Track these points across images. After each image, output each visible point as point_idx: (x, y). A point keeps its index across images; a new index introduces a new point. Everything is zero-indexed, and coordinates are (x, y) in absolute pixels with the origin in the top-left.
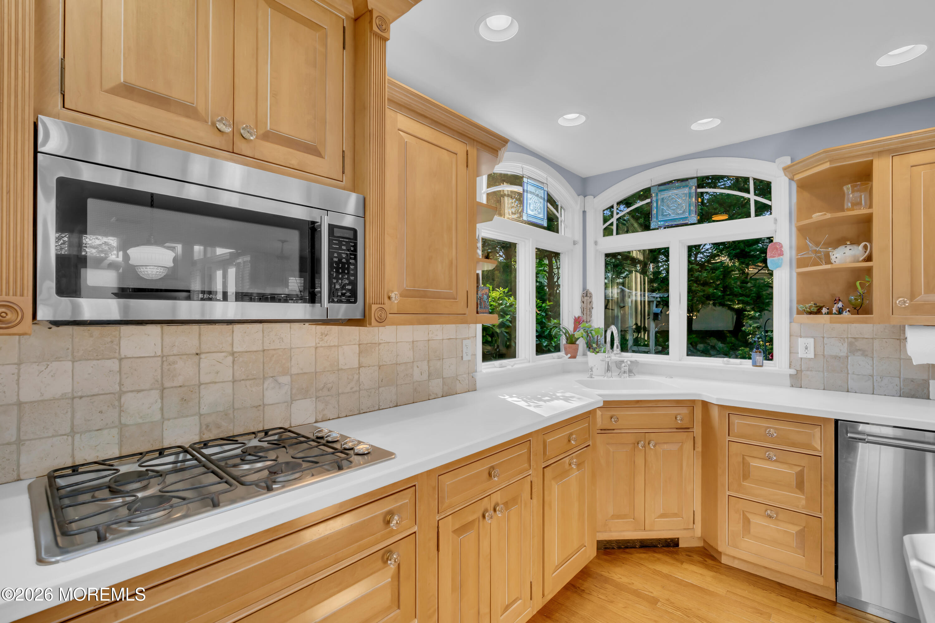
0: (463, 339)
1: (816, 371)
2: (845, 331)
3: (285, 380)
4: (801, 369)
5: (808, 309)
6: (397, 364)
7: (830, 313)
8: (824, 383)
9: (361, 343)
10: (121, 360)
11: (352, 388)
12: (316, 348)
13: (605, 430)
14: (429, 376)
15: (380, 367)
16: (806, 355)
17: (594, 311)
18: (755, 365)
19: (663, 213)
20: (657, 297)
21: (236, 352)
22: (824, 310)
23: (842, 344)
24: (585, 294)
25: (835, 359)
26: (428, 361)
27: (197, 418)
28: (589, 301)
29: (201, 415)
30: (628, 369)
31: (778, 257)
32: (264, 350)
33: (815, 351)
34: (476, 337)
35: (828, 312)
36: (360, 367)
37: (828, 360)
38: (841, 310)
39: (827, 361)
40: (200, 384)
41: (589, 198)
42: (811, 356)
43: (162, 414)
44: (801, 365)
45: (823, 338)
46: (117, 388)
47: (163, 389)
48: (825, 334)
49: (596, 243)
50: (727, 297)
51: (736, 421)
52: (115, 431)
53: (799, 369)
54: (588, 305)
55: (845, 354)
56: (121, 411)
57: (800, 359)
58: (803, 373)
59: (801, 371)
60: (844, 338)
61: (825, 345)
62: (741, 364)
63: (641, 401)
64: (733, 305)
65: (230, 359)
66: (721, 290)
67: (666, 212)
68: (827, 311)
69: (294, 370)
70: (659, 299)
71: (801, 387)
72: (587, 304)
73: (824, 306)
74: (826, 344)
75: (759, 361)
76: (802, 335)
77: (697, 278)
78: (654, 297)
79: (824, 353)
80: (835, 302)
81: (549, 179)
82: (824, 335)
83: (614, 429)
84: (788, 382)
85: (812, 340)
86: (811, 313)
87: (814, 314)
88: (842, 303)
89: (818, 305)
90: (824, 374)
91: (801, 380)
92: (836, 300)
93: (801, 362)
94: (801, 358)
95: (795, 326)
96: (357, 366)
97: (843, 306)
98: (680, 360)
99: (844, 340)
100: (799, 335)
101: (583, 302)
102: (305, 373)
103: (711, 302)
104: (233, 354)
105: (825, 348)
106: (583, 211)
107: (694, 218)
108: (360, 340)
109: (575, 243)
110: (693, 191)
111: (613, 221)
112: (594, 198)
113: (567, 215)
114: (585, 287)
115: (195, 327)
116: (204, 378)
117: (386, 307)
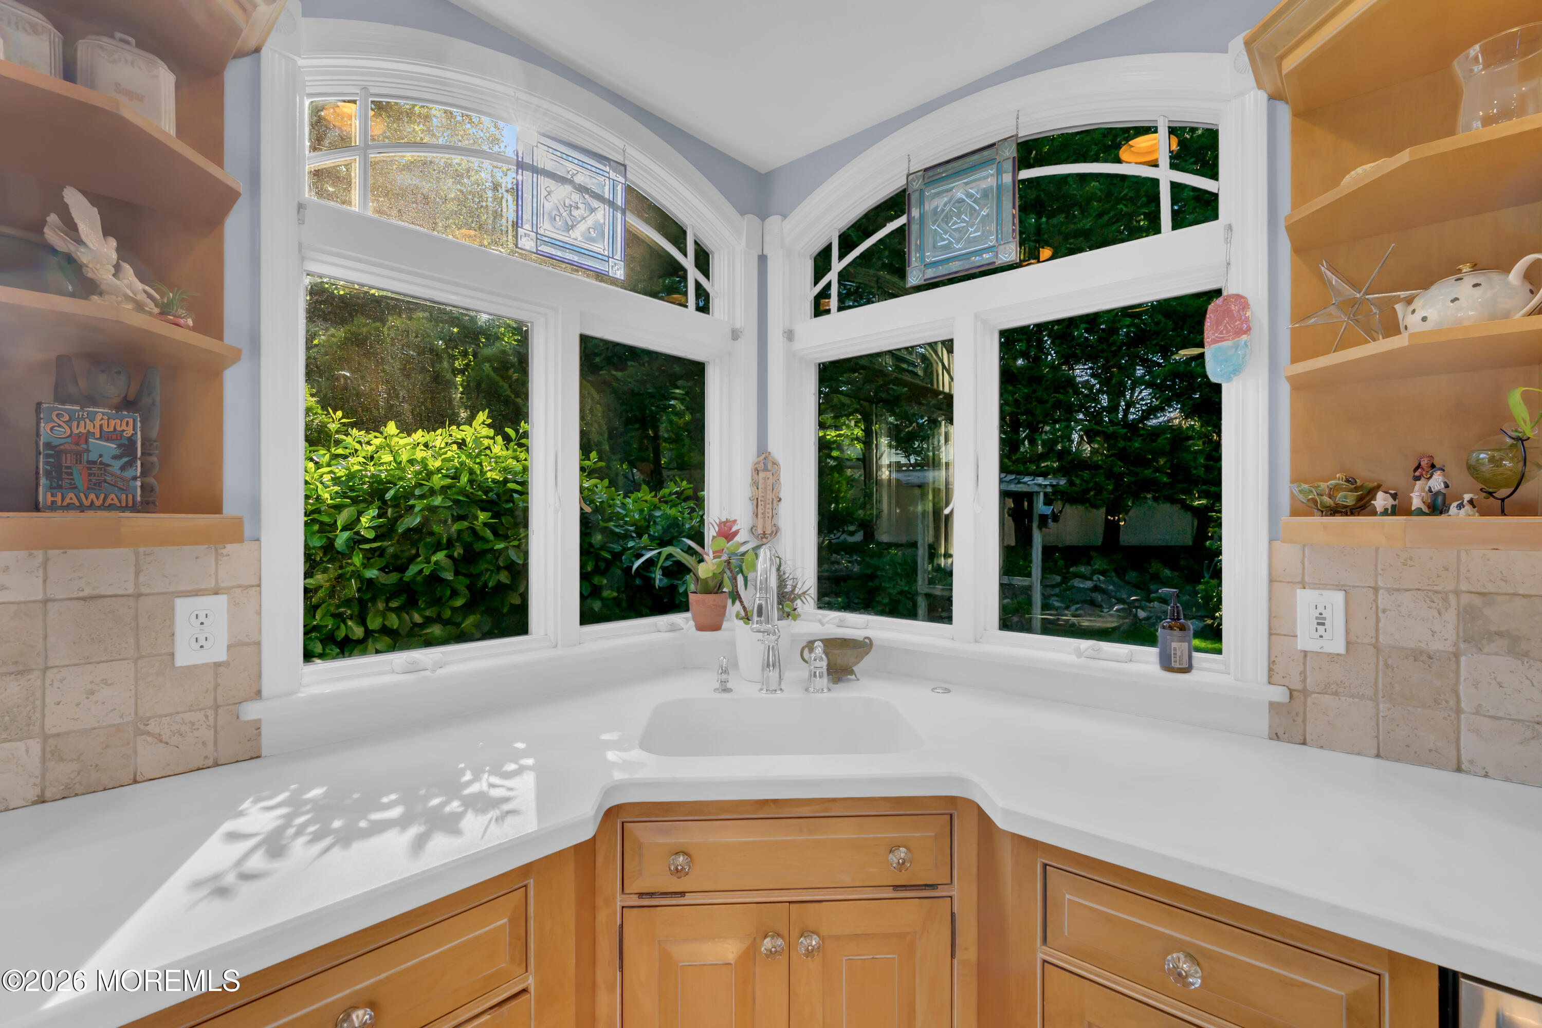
1: (1352, 696)
2: (1447, 570)
4: (1305, 686)
5: (1326, 499)
7: (1400, 509)
8: (1377, 737)
13: (651, 895)
16: (1321, 642)
17: (785, 510)
18: (1167, 664)
19: (935, 242)
20: (1046, 486)
22: (1381, 501)
23: (1440, 614)
24: (762, 465)
25: (1415, 660)
28: (770, 482)
30: (825, 667)
31: (1233, 339)
33: (1347, 632)
34: (259, 585)
35: (1393, 507)
37: (1390, 662)
38: (1440, 499)
39: (1387, 666)
41: (774, 221)
42: (1338, 647)
44: (1303, 673)
45: (1376, 589)
48: (1380, 578)
49: (790, 335)
50: (1180, 486)
51: (1067, 896)
53: (1297, 686)
54: (769, 492)
55: (1448, 647)
57: (1303, 654)
58: (1309, 700)
59: (1305, 692)
60: (1446, 593)
61: (1380, 615)
62: (1131, 660)
63: (775, 801)
64: (1193, 501)
66: (1168, 473)
67: (944, 240)
68: (1390, 502)
70: (1049, 490)
71: (1304, 743)
72: (766, 488)
73: (1378, 488)
74: (1384, 611)
75: (1179, 654)
76: (1306, 579)
77: (1123, 450)
78: (1040, 485)
79: (1377, 638)
80: (1417, 474)
81: (629, 150)
82: (1376, 581)
83: (682, 894)
84: (1263, 723)
85: (1338, 597)
86: (1335, 511)
87: (1346, 515)
88: (1444, 476)
89: (1359, 483)
90: (1377, 706)
91: (1304, 721)
92: (1419, 466)
93: (1304, 664)
94: (1305, 653)
95: (1288, 553)
97: (1447, 486)
99: (1445, 600)
100: (1299, 579)
101: (757, 485)
103: (1149, 496)
105: (1380, 625)
106: (759, 256)
107: (1010, 252)
109: (735, 335)
110: (1007, 178)
111: (832, 277)
112: (782, 221)
113: (717, 265)
114: (762, 447)
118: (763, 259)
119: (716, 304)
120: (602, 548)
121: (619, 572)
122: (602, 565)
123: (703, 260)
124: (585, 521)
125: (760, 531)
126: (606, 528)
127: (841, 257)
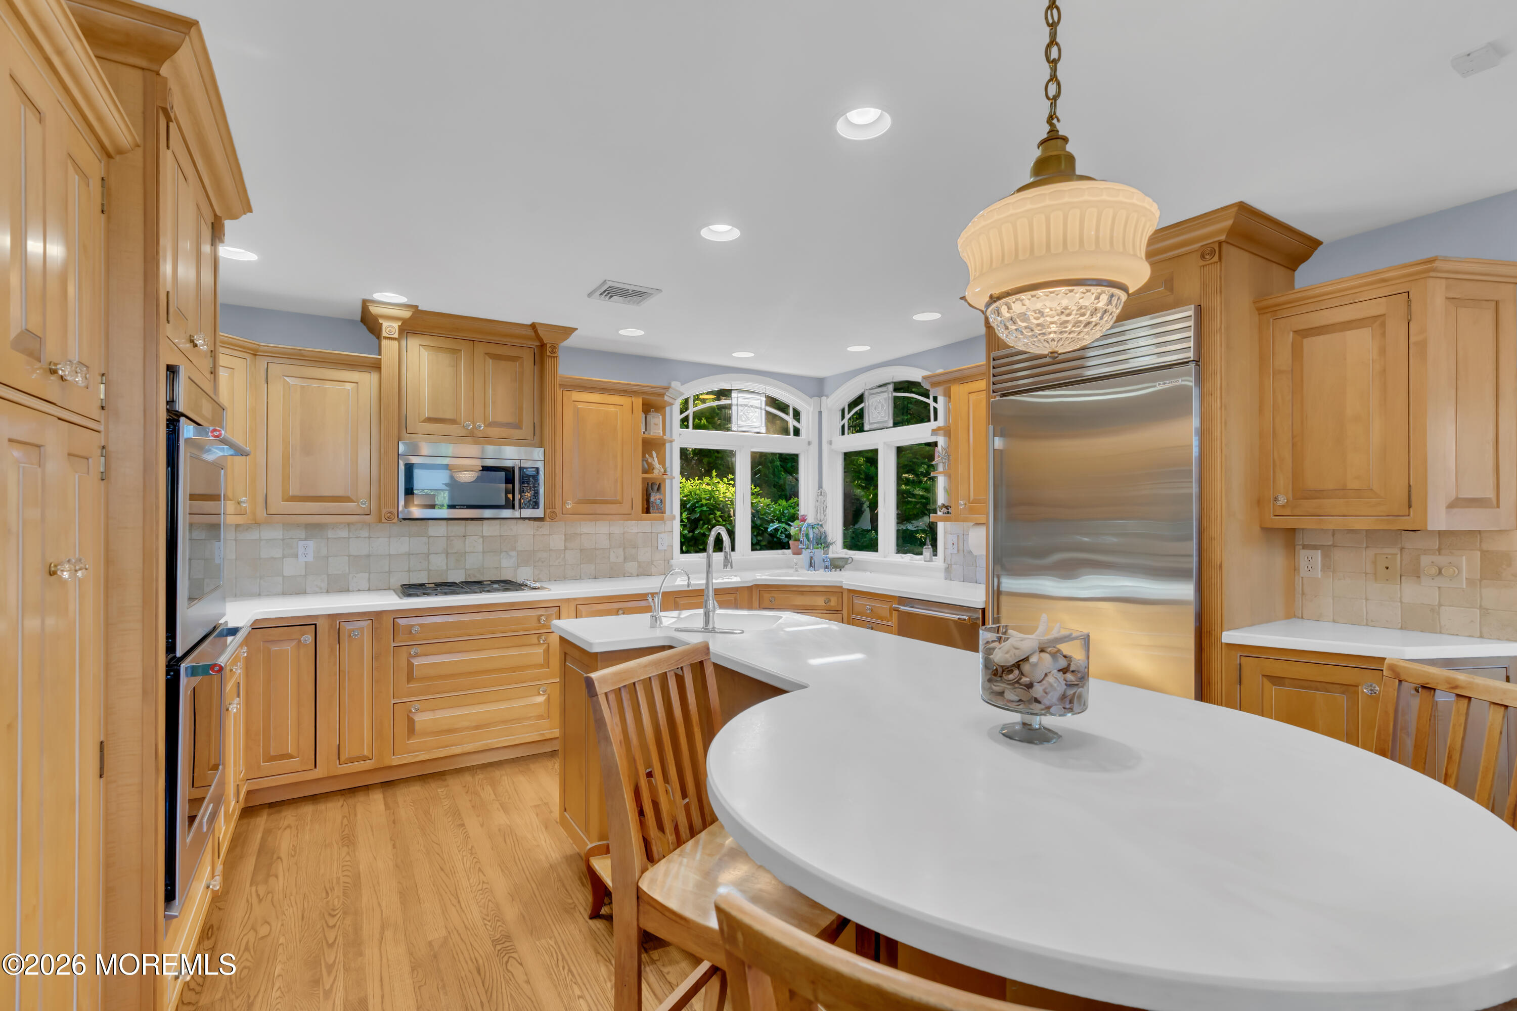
0: (658, 533)
1: (959, 566)
3: (514, 554)
4: (951, 564)
6: (595, 549)
8: (963, 576)
9: (566, 533)
10: (429, 537)
11: (559, 563)
12: (534, 535)
14: (624, 560)
15: (581, 550)
16: (953, 550)
17: (829, 510)
19: (871, 415)
21: (485, 536)
24: (820, 493)
25: (969, 554)
26: (624, 548)
27: (464, 570)
28: (823, 500)
29: (466, 569)
31: (940, 458)
33: (958, 547)
34: (672, 531)
36: (566, 549)
37: (965, 555)
40: (465, 553)
41: (825, 398)
43: (447, 567)
44: (949, 560)
45: (964, 535)
46: (427, 551)
47: (447, 554)
49: (830, 443)
51: (855, 602)
52: (426, 573)
53: (948, 563)
54: (822, 504)
56: (429, 563)
58: (951, 567)
61: (964, 542)
65: (481, 539)
67: (874, 414)
69: (519, 549)
71: (950, 578)
72: (821, 502)
76: (951, 532)
79: (963, 548)
81: (767, 388)
82: (964, 532)
84: (943, 575)
85: (956, 537)
91: (950, 573)
93: (951, 557)
94: (949, 553)
96: (563, 548)
98: (885, 557)
100: (949, 532)
101: (818, 501)
102: (526, 551)
104: (483, 537)
105: (964, 545)
107: (891, 424)
108: (565, 532)
109: (809, 443)
110: (890, 395)
111: (846, 421)
112: (827, 399)
113: (803, 417)
114: (820, 486)
115: (463, 522)
116: (468, 550)
117: (558, 511)
118: (820, 413)
119: (803, 432)
120: (761, 526)
121: (767, 535)
122: (760, 532)
123: (797, 415)
124: (753, 515)
125: (819, 519)
126: (763, 518)
127: (849, 413)
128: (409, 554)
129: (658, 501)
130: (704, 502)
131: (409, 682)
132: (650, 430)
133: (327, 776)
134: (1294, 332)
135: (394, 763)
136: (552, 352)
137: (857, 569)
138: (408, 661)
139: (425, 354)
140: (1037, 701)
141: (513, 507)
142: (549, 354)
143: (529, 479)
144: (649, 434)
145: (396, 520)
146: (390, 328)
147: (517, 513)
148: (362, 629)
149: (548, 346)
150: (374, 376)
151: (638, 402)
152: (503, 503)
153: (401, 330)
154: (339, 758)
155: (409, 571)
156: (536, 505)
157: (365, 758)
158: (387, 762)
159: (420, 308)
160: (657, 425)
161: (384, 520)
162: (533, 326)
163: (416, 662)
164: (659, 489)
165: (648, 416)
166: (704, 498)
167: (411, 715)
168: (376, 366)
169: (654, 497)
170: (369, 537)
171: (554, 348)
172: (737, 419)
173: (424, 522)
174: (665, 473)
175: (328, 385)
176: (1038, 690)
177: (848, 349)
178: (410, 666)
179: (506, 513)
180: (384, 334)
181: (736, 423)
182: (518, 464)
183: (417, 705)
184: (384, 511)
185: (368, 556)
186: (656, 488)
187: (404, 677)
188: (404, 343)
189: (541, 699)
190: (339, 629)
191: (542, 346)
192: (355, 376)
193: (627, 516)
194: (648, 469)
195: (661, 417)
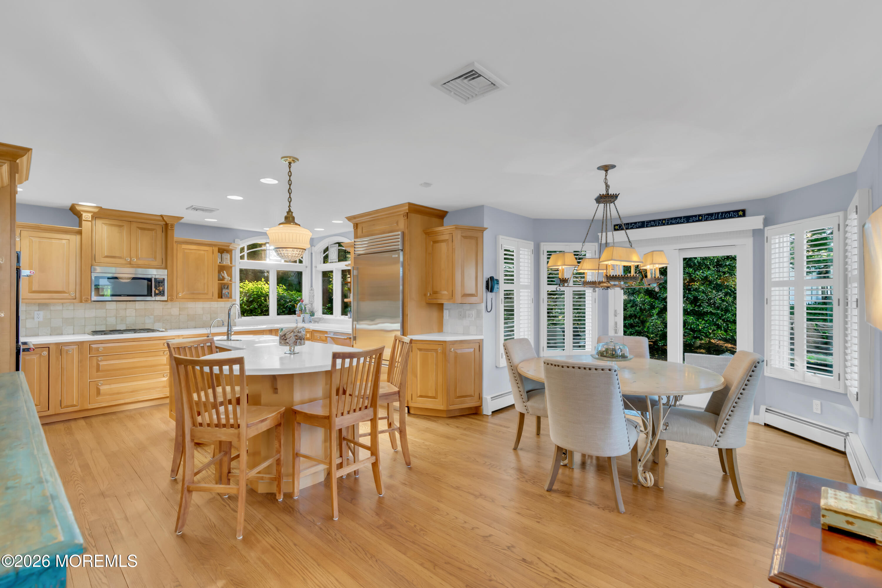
3: (152, 317)
6: (195, 315)
10: (106, 310)
11: (176, 322)
12: (163, 309)
15: (188, 315)
17: (315, 297)
24: (311, 289)
26: (211, 314)
27: (125, 325)
32: (145, 309)
36: (180, 315)
40: (126, 316)
43: (116, 323)
46: (105, 316)
47: (116, 317)
49: (316, 267)
52: (105, 325)
54: (312, 294)
56: (106, 321)
69: (155, 315)
96: (178, 314)
102: (159, 316)
104: (136, 309)
108: (179, 307)
109: (306, 267)
110: (338, 248)
111: (322, 258)
112: (315, 247)
114: (312, 286)
115: (125, 302)
116: (127, 315)
117: (175, 297)
118: (312, 253)
119: (304, 262)
122: (281, 307)
125: (311, 301)
127: (324, 254)
128: (96, 317)
129: (227, 293)
130: (255, 293)
131: (97, 372)
132: (223, 261)
133: (54, 413)
134: (433, 241)
135: (89, 408)
136: (171, 227)
137: (325, 322)
138: (97, 363)
139: (105, 228)
140: (288, 343)
141: (151, 296)
142: (169, 228)
143: (160, 282)
144: (223, 263)
145: (90, 301)
146: (86, 216)
147: (153, 298)
148: (73, 349)
149: (169, 225)
150: (78, 237)
151: (216, 249)
152: (146, 294)
153: (92, 217)
154: (61, 406)
155: (96, 325)
156: (163, 295)
157: (75, 406)
158: (86, 408)
159: (103, 207)
160: (227, 259)
161: (83, 301)
162: (162, 216)
163: (101, 363)
164: (227, 288)
165: (222, 255)
166: (255, 291)
167: (98, 386)
168: (80, 233)
169: (224, 291)
170: (74, 310)
171: (172, 226)
172: (269, 256)
173: (103, 302)
174: (231, 280)
175: (53, 241)
176: (287, 341)
177: (333, 222)
178: (98, 365)
179: (149, 298)
180: (84, 218)
181: (269, 258)
182: (154, 276)
183: (102, 382)
184: (83, 298)
185: (73, 318)
186: (226, 287)
187: (95, 370)
188: (94, 222)
189: (165, 379)
190: (61, 349)
191: (167, 224)
192: (68, 237)
193: (211, 300)
194: (221, 279)
195: (229, 255)
